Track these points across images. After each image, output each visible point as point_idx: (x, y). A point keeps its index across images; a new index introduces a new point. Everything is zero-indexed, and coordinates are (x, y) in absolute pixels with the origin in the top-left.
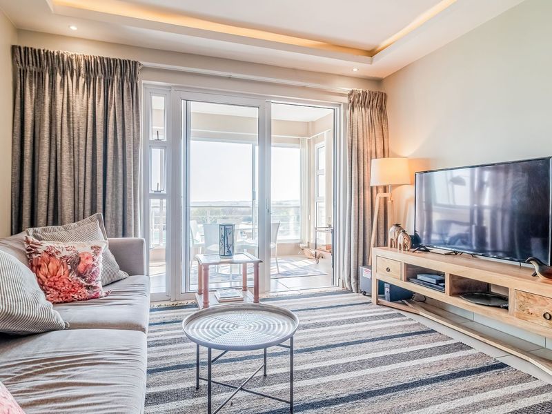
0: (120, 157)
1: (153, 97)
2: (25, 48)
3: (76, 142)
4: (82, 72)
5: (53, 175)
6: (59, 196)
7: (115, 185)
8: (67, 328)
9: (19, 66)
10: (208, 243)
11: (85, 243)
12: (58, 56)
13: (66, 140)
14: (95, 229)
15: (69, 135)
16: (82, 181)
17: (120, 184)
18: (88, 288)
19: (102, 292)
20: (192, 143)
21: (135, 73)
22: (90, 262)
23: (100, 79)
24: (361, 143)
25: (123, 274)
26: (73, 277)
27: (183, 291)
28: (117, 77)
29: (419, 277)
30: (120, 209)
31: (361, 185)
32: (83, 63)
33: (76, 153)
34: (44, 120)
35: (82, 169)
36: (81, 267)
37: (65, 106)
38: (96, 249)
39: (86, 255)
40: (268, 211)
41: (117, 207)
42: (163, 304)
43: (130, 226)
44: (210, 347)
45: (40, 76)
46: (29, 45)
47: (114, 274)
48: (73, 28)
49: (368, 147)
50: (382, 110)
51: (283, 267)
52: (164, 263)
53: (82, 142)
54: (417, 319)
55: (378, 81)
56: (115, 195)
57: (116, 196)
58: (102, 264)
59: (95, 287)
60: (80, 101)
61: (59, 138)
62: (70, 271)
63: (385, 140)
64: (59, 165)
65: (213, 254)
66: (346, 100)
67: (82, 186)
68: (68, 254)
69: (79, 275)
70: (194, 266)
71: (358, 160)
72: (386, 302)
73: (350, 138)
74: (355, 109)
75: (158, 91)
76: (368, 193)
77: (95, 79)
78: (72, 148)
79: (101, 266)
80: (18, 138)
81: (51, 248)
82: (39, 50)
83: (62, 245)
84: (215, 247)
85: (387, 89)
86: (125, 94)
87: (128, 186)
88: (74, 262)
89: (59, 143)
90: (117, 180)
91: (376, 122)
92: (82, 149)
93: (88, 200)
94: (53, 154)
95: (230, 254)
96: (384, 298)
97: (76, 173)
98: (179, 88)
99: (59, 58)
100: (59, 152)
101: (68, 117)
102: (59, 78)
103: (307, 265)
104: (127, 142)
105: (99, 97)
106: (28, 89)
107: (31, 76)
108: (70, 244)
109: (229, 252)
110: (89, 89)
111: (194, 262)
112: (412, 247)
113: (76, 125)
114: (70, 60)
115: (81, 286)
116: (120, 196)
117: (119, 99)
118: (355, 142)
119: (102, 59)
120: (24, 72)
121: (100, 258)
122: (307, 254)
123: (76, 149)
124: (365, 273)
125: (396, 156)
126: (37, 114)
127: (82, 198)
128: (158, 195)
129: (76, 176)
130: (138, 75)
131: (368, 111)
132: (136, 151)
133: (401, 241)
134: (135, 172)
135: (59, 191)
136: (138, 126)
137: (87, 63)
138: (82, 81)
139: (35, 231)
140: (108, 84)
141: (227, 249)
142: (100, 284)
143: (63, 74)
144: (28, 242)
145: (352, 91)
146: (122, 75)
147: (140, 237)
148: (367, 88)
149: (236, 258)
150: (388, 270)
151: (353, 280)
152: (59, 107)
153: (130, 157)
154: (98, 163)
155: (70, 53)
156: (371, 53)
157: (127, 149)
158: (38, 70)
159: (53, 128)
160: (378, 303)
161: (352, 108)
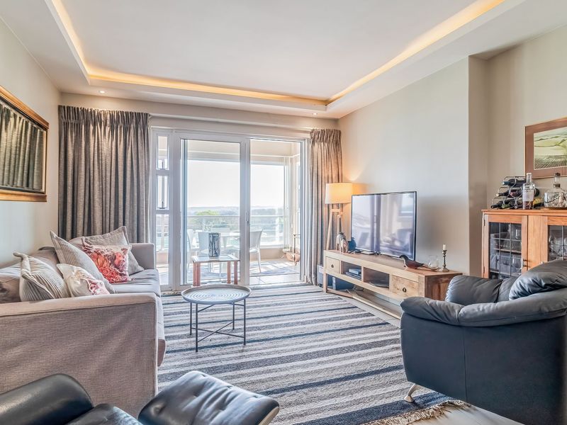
0: (135, 184)
1: (159, 137)
2: (68, 107)
3: (104, 174)
4: (108, 123)
5: (87, 197)
6: (92, 213)
7: (132, 205)
9: (64, 120)
10: (202, 248)
11: (117, 246)
12: (91, 112)
13: (96, 173)
14: (122, 237)
15: (99, 168)
16: (108, 202)
17: (136, 205)
18: (121, 275)
19: (129, 279)
20: (189, 162)
21: (146, 122)
22: (121, 259)
23: (121, 127)
24: (320, 170)
25: (140, 268)
26: (112, 267)
27: (182, 284)
28: (133, 126)
29: (350, 271)
30: (136, 223)
31: (319, 203)
32: (108, 116)
33: (104, 182)
34: (81, 159)
35: (108, 193)
36: (116, 262)
37: (96, 148)
38: (124, 250)
39: (119, 254)
40: (248, 222)
41: (133, 221)
42: (167, 293)
43: (143, 234)
44: (197, 303)
45: (78, 126)
46: (71, 105)
47: (135, 268)
48: (102, 92)
49: (325, 173)
50: (337, 143)
51: (265, 268)
52: (167, 265)
53: (108, 174)
54: (349, 300)
55: (335, 121)
56: (131, 212)
57: (133, 212)
58: (128, 261)
59: (125, 275)
60: (107, 144)
61: (92, 172)
62: (110, 264)
63: (340, 167)
64: (92, 191)
65: (203, 255)
66: (308, 136)
67: (108, 206)
68: (108, 253)
69: (116, 266)
70: (190, 267)
71: (318, 182)
72: (334, 291)
73: (311, 166)
74: (316, 144)
75: (163, 133)
76: (325, 209)
77: (117, 128)
78: (101, 178)
79: (127, 261)
80: (62, 172)
81: (98, 250)
82: (78, 108)
83: (103, 248)
84: (206, 251)
85: (341, 128)
86: (139, 138)
87: (141, 205)
88: (113, 258)
89: (92, 175)
90: (133, 201)
91: (332, 153)
92: (108, 179)
93: (112, 216)
94: (88, 183)
95: (217, 255)
96: (332, 288)
97: (104, 196)
98: (178, 130)
99: (92, 113)
100: (92, 181)
101: (98, 156)
102: (92, 127)
103: (286, 266)
104: (140, 173)
105: (120, 141)
106: (69, 137)
107: (72, 127)
108: (108, 247)
109: (216, 253)
110: (112, 135)
111: (190, 264)
112: (349, 250)
113: (104, 162)
114: (99, 114)
115: (117, 273)
116: (136, 212)
117: (134, 141)
118: (315, 169)
119: (122, 113)
120: (66, 124)
121: (127, 257)
122: (289, 257)
123: (104, 180)
124: (321, 270)
125: (348, 182)
126: (76, 154)
127: (108, 215)
128: (162, 211)
129: (104, 199)
130: (148, 124)
131: (326, 144)
132: (147, 180)
133: (342, 245)
134: (146, 196)
135: (92, 210)
136: (149, 161)
137: (112, 116)
138: (108, 129)
139: (86, 239)
140: (126, 130)
141: (215, 253)
142: (127, 273)
143: (95, 125)
144: (84, 246)
145: (313, 130)
146: (137, 123)
147: (149, 243)
148: (326, 127)
149: (221, 257)
150: (332, 266)
151: (313, 276)
152: (92, 149)
153: (142, 184)
154: (120, 189)
155: (100, 110)
156: (326, 102)
157: (141, 178)
158: (77, 122)
159: (88, 164)
160: (327, 291)
161: (313, 142)
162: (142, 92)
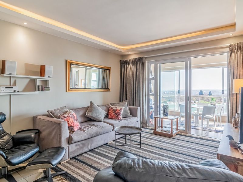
0: (139, 84)
4: (132, 63)
5: (126, 89)
8: (103, 122)
16: (131, 91)
18: (117, 117)
22: (119, 111)
25: (131, 116)
26: (114, 114)
28: (139, 63)
35: (131, 88)
36: (116, 112)
37: (128, 72)
38: (121, 108)
45: (124, 66)
47: (127, 115)
48: (129, 53)
59: (119, 117)
60: (131, 71)
62: (114, 112)
68: (115, 109)
69: (115, 114)
77: (134, 64)
82: (124, 60)
92: (131, 83)
93: (132, 96)
95: (167, 116)
98: (157, 61)
99: (128, 61)
101: (129, 75)
102: (128, 66)
105: (135, 69)
115: (115, 116)
118: (232, 70)
119: (136, 58)
136: (144, 75)
137: (133, 60)
138: (132, 65)
139: (112, 104)
140: (137, 65)
142: (121, 117)
143: (128, 64)
146: (140, 61)
149: (169, 117)
161: (231, 53)
162: (139, 50)
